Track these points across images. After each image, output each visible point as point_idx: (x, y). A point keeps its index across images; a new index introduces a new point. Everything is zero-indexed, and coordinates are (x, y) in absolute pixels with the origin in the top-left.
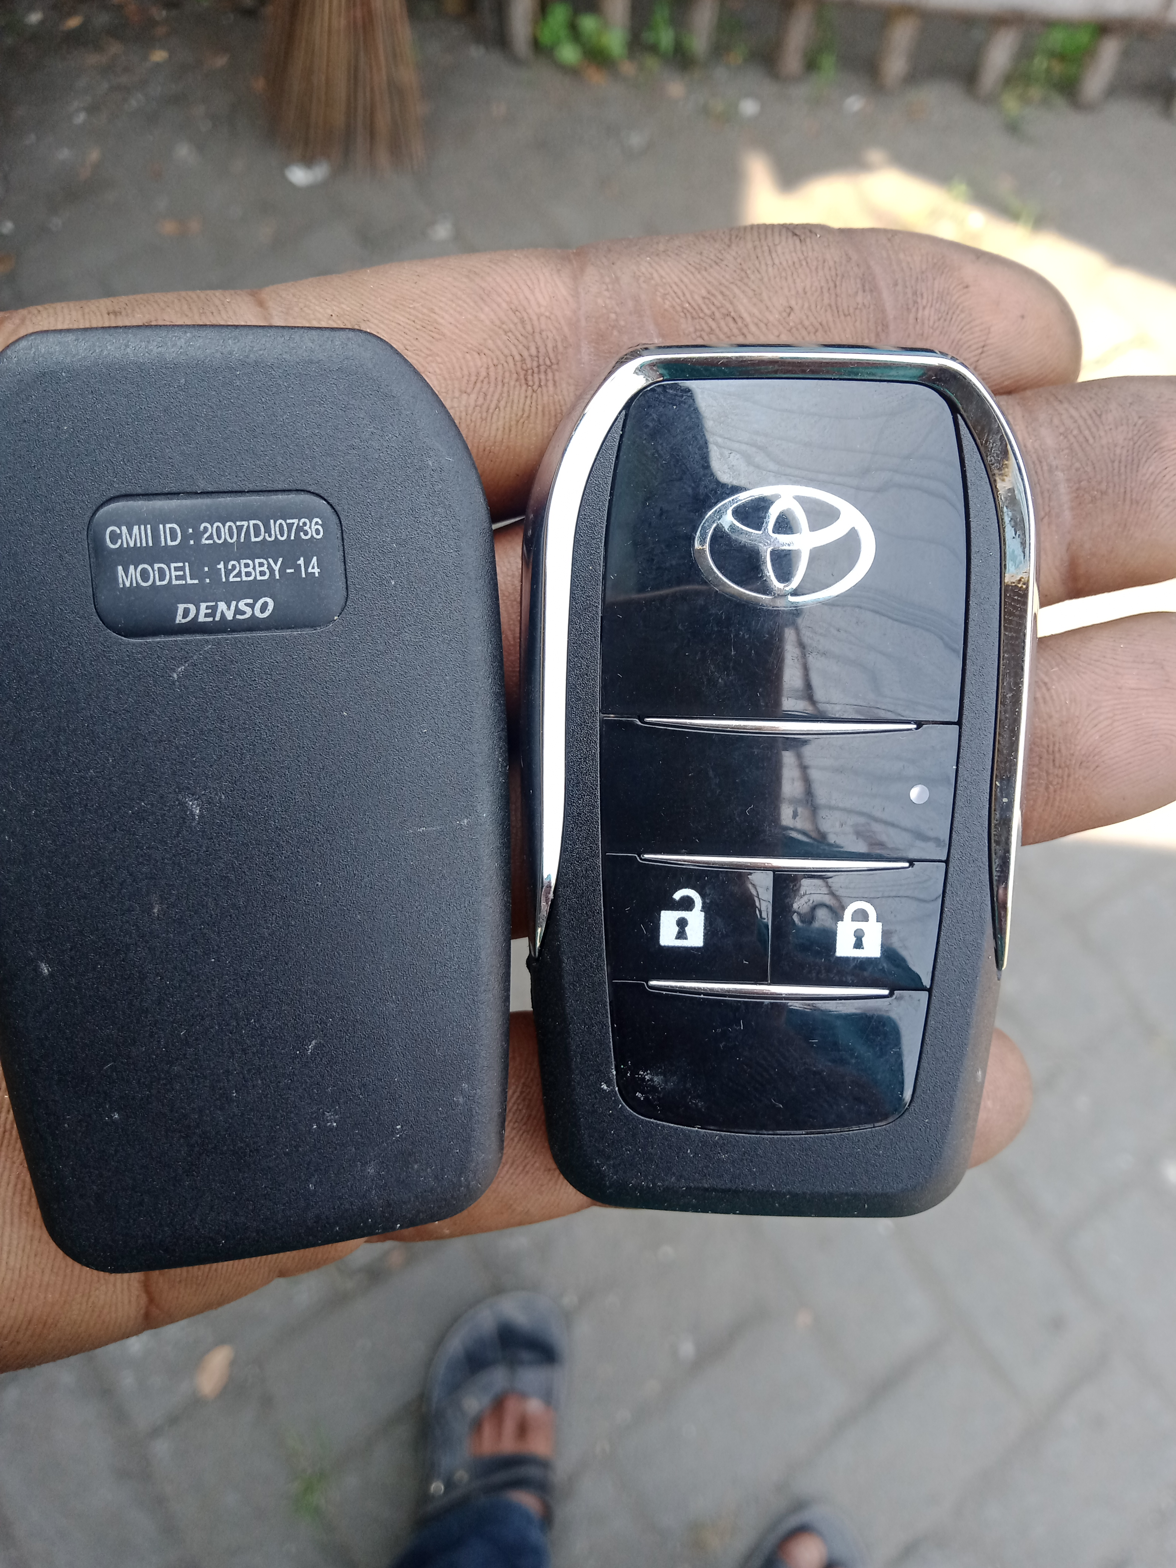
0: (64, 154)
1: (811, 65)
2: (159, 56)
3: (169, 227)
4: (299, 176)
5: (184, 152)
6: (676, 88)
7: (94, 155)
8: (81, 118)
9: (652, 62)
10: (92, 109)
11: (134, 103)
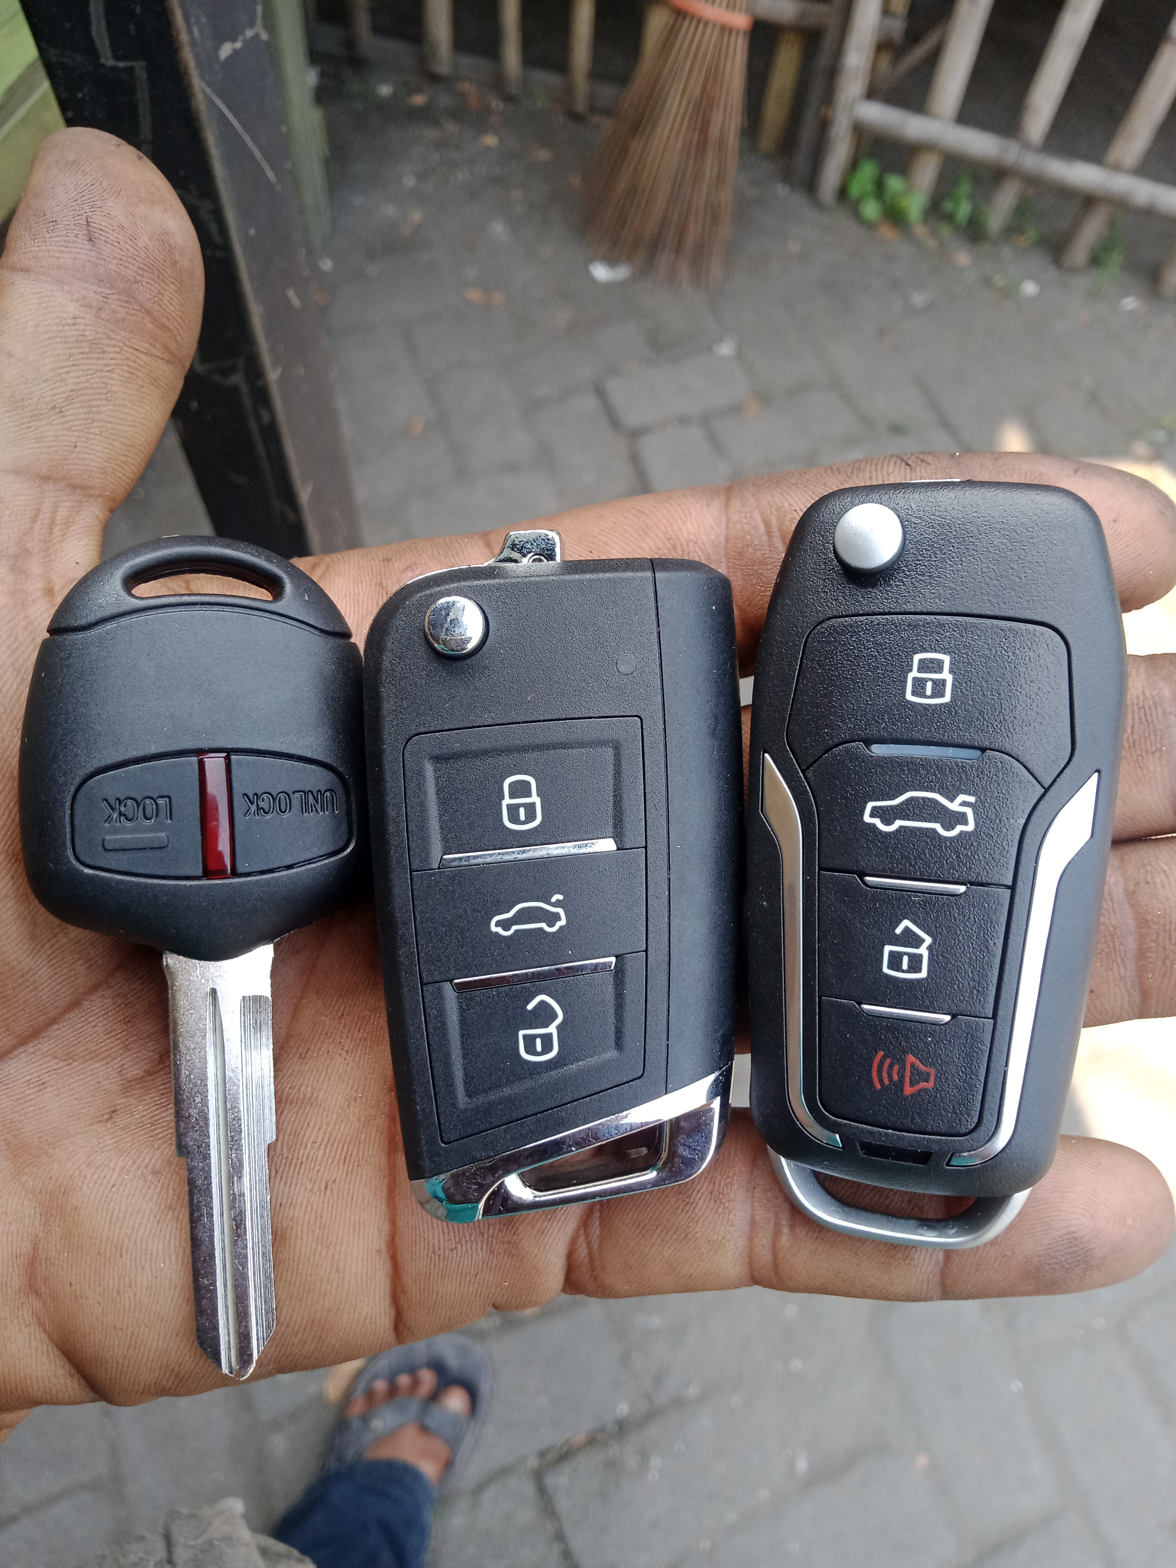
0: (390, 211)
1: (1096, 260)
2: (490, 140)
3: (475, 295)
4: (601, 272)
5: (498, 228)
6: (963, 258)
7: (417, 216)
8: (410, 182)
9: (946, 230)
10: (422, 176)
11: (460, 177)
